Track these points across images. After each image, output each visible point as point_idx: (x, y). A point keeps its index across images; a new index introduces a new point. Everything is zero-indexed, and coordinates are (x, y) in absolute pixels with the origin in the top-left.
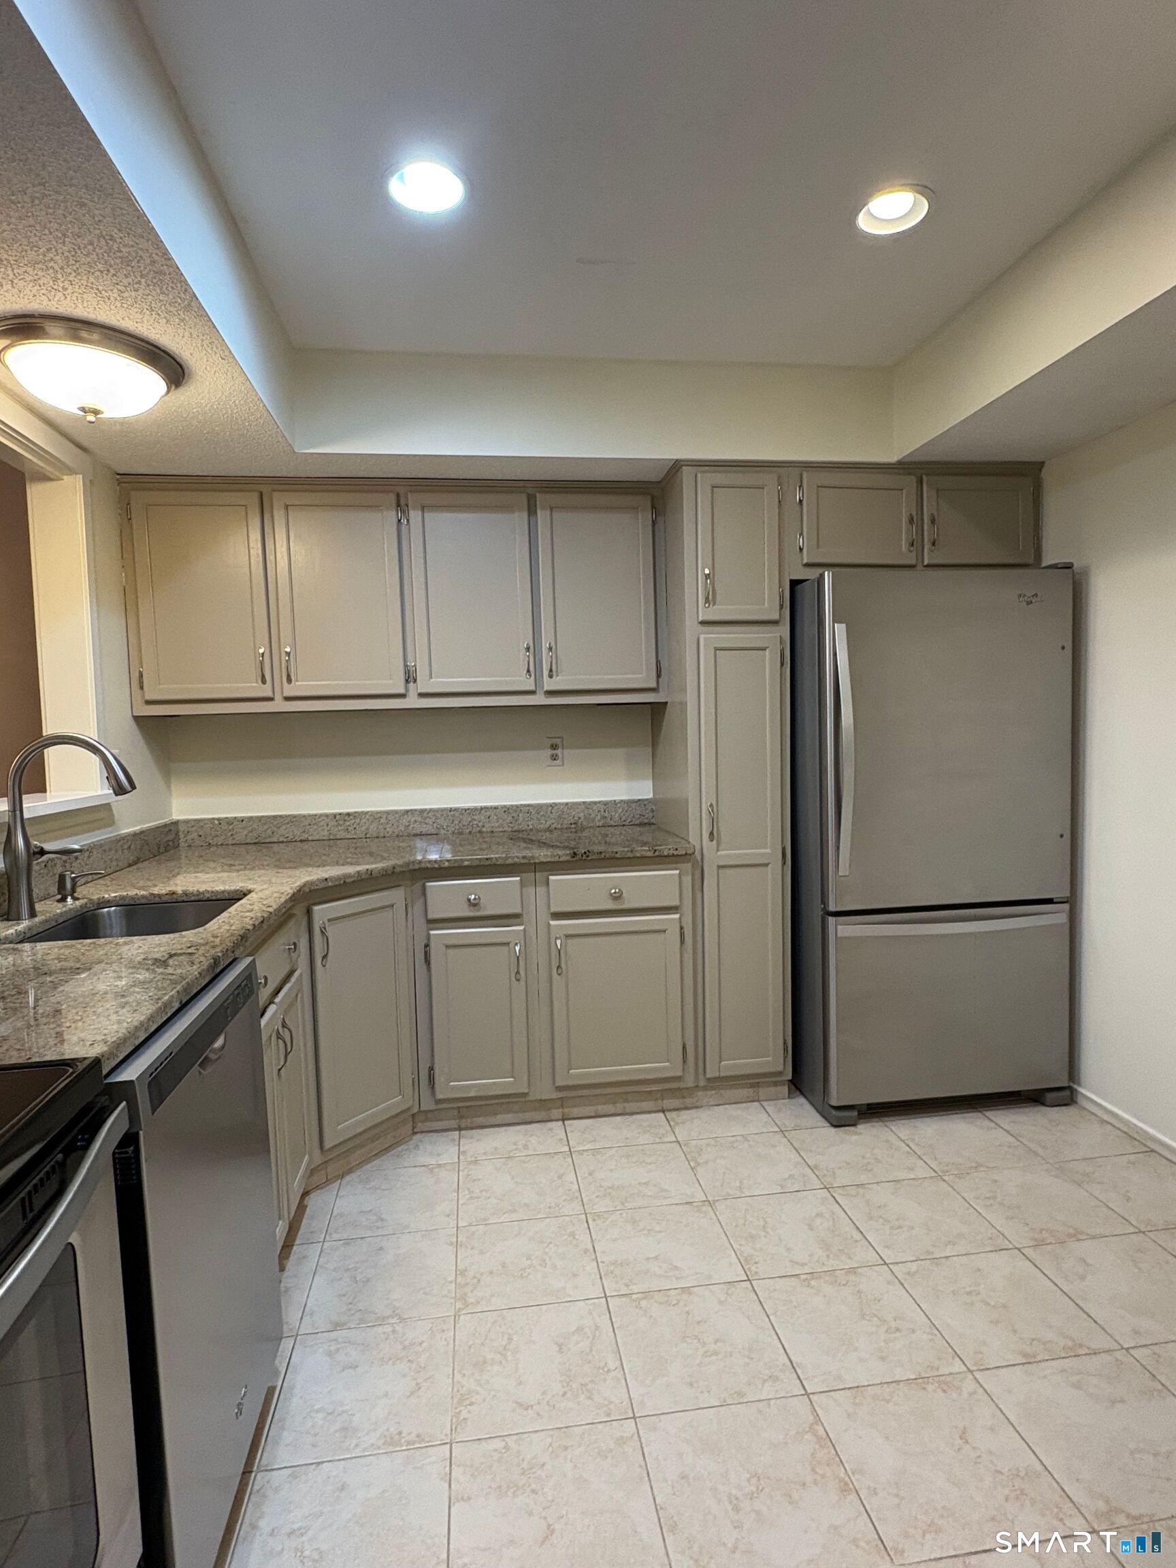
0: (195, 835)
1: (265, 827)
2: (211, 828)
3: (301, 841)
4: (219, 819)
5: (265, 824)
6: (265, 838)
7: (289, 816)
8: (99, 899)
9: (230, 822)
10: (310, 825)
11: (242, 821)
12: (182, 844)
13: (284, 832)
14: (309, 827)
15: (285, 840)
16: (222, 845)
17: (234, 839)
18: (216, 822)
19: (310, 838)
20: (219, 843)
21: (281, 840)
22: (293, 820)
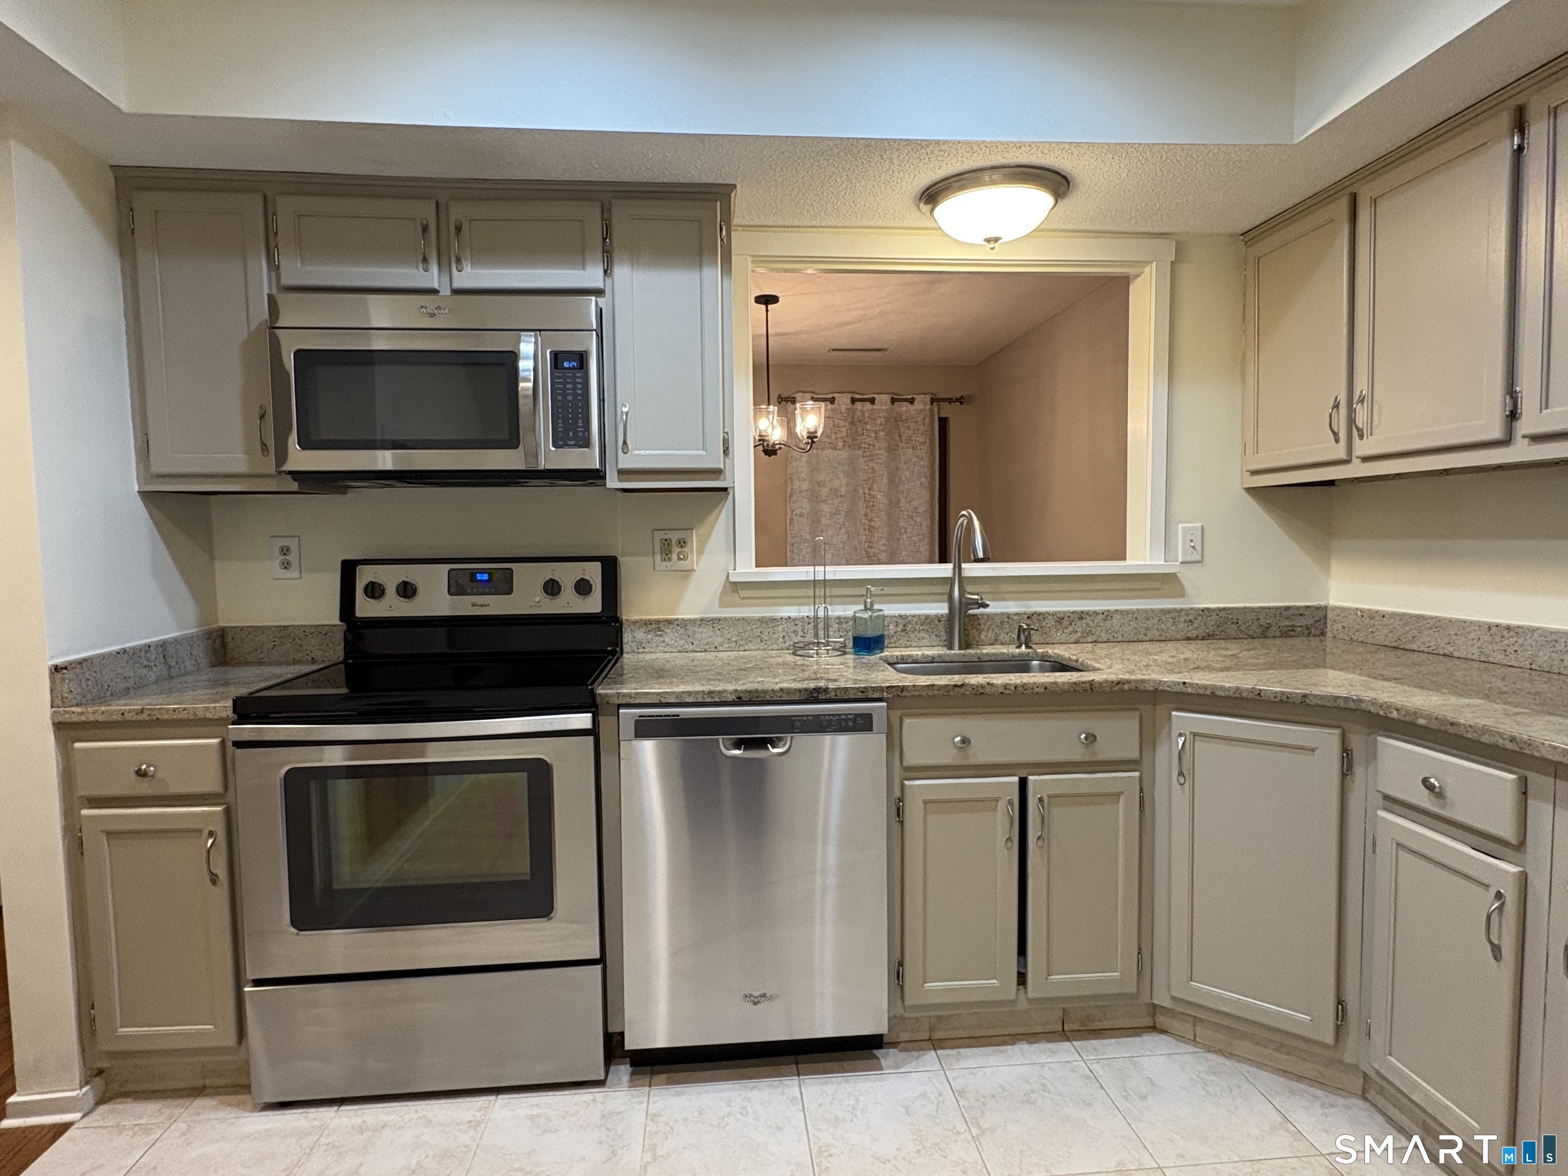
0: (1339, 626)
1: (1407, 628)
2: (1355, 620)
3: (1445, 655)
4: (1362, 611)
5: (1407, 624)
6: (1405, 643)
7: (1432, 618)
8: (1043, 653)
9: (1373, 615)
10: (1456, 635)
11: (1384, 616)
12: (1329, 634)
13: (1427, 640)
14: (1455, 637)
15: (1426, 650)
16: (1362, 642)
17: (1374, 637)
18: (1359, 613)
19: (1456, 654)
20: (1360, 640)
21: (1421, 649)
22: (1438, 624)
